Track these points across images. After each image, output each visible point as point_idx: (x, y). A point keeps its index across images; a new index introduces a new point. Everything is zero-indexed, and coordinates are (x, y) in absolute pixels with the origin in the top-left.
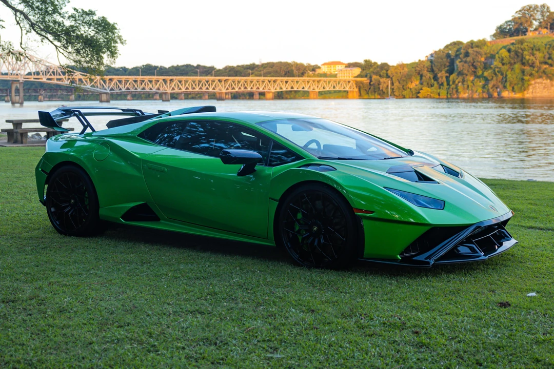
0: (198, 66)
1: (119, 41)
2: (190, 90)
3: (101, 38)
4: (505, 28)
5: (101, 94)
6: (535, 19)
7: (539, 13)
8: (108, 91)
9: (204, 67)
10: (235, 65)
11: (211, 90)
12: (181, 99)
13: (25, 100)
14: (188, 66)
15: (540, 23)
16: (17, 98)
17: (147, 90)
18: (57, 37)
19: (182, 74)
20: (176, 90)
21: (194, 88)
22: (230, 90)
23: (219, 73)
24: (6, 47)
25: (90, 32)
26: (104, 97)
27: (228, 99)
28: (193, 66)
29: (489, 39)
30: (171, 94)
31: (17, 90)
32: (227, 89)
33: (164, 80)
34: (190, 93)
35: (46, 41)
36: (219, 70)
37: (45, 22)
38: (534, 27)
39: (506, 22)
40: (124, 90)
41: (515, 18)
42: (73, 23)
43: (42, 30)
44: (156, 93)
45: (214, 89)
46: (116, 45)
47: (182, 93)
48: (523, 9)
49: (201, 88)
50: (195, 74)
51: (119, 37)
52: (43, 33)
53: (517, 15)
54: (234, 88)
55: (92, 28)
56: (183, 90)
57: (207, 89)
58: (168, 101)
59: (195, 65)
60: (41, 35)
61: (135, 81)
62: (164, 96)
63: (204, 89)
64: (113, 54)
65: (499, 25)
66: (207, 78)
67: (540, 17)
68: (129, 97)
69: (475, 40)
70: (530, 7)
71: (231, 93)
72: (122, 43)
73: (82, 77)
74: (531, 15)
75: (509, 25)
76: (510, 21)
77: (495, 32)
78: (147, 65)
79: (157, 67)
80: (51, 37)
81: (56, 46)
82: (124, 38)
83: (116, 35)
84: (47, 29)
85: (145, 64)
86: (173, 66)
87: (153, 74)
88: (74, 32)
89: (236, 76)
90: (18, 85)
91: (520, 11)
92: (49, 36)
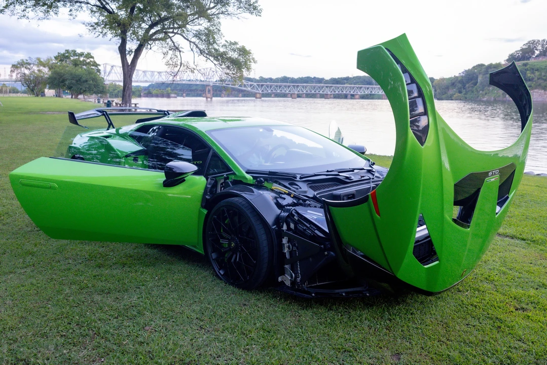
0: (315, 77)
1: (252, 61)
2: (309, 92)
3: (241, 59)
4: (515, 55)
5: (256, 93)
6: (537, 50)
7: (540, 45)
8: (261, 92)
9: (318, 78)
10: (337, 78)
11: (321, 92)
12: (304, 98)
13: (213, 96)
14: (308, 77)
15: (540, 52)
16: (209, 95)
17: (283, 92)
18: (216, 58)
19: (305, 83)
20: (301, 92)
21: (311, 91)
22: (333, 93)
23: (327, 82)
24: (185, 64)
25: (235, 55)
26: (258, 96)
27: (332, 98)
28: (311, 78)
29: (503, 63)
30: (297, 94)
31: (209, 91)
32: (331, 92)
33: (293, 86)
34: (309, 94)
35: (208, 60)
36: (327, 80)
37: (209, 49)
38: (536, 55)
39: (516, 51)
40: (269, 91)
41: (523, 49)
42: (225, 50)
43: (207, 54)
44: (289, 94)
45: (323, 92)
46: (251, 63)
47: (304, 94)
48: (529, 42)
49: (315, 91)
50: (313, 82)
51: (253, 59)
52: (208, 56)
53: (524, 47)
54: (335, 92)
55: (236, 53)
56: (305, 92)
57: (319, 92)
58: (295, 98)
59: (313, 77)
60: (206, 57)
61: (277, 86)
62: (293, 95)
63: (317, 92)
64: (248, 69)
65: (511, 53)
66: (319, 85)
67: (540, 48)
68: (273, 96)
69: (494, 63)
70: (534, 41)
71: (334, 95)
72: (255, 62)
73: (246, 83)
74: (535, 47)
75: (518, 53)
76: (518, 51)
77: (507, 58)
78: (284, 77)
79: (290, 78)
80: (212, 59)
81: (215, 64)
82: (256, 59)
83: (251, 57)
84: (210, 54)
85: (283, 76)
86: (299, 78)
87: (287, 82)
88: (225, 55)
89: (337, 84)
90: (210, 88)
91: (527, 44)
92: (210, 57)
